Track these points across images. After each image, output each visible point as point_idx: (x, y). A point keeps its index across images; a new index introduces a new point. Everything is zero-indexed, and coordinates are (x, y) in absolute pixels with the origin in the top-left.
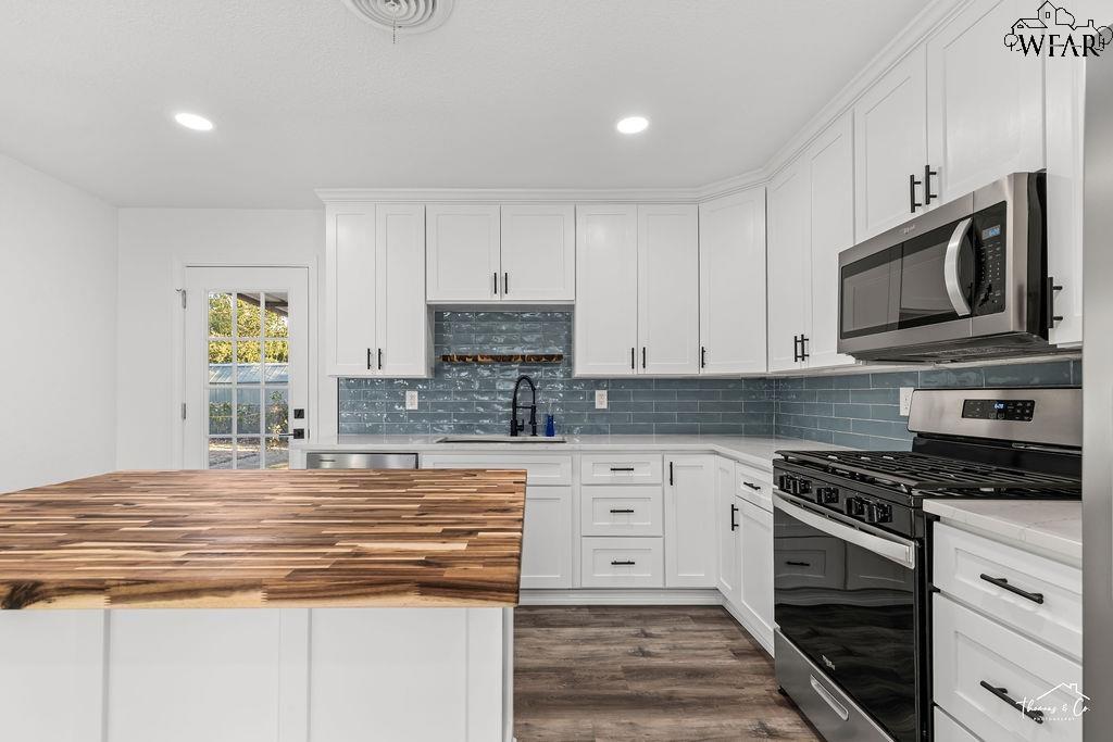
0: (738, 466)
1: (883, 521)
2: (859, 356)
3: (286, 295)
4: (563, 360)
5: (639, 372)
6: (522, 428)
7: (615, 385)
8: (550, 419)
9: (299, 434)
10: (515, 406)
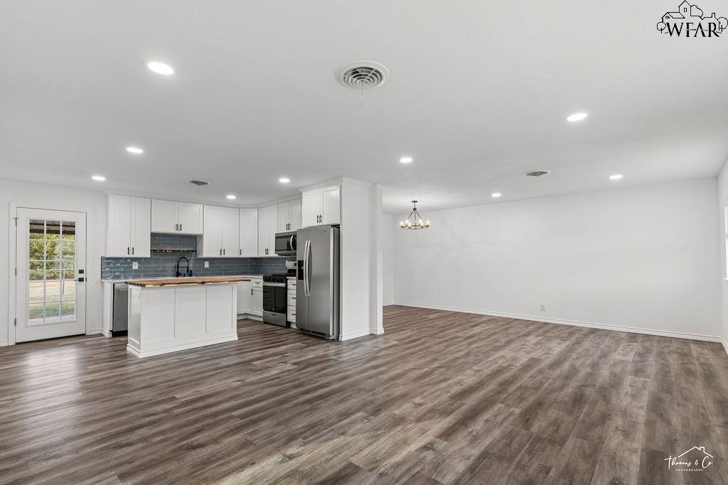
0: (254, 280)
1: (282, 281)
3: (75, 223)
4: (196, 252)
5: (223, 256)
6: (181, 274)
7: (211, 260)
9: (81, 280)
10: (178, 267)
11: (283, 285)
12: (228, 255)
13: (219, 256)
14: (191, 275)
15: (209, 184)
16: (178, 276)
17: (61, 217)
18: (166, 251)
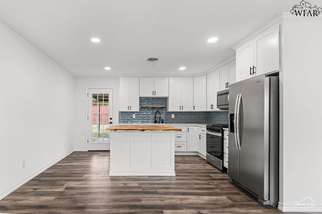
0: (201, 128)
1: (218, 131)
2: (220, 109)
3: (108, 94)
4: (165, 108)
5: (182, 110)
6: (157, 122)
7: (175, 113)
8: (163, 120)
9: (111, 123)
10: (155, 117)
11: (220, 135)
12: (185, 110)
13: (179, 110)
14: (163, 122)
15: (159, 60)
16: (155, 123)
17: (103, 92)
18: (148, 108)
